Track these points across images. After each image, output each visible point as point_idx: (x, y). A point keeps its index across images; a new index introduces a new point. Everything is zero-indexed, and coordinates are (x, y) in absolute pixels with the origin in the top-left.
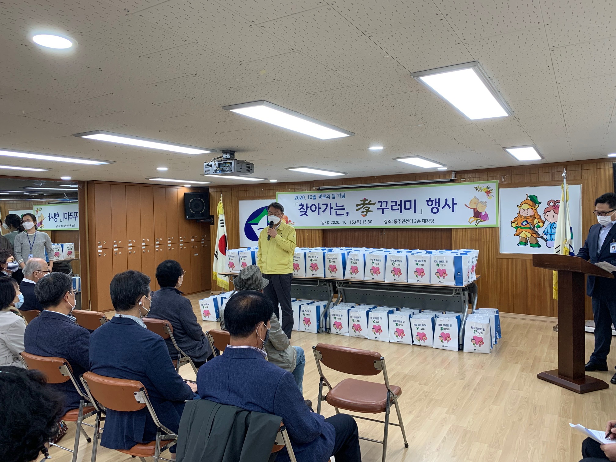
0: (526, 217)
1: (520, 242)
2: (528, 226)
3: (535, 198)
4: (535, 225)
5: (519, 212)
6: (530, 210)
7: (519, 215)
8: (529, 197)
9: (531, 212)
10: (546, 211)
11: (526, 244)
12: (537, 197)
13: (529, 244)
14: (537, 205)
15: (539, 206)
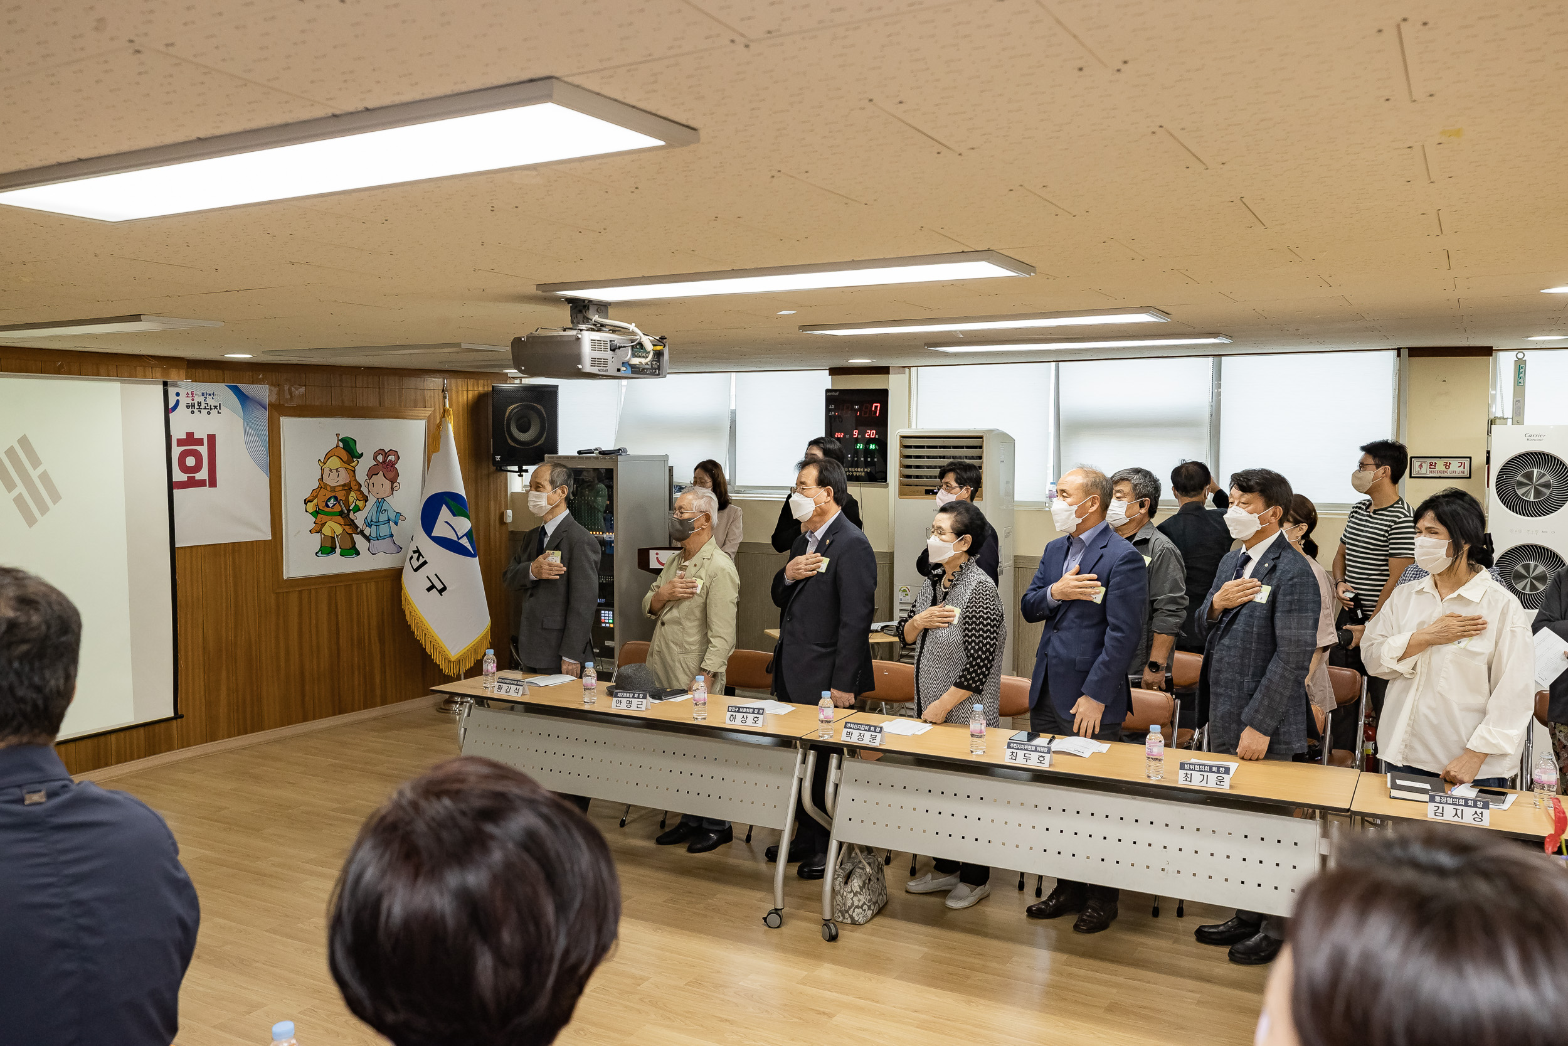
0: (335, 487)
1: (321, 547)
2: (338, 509)
3: (351, 444)
4: (350, 507)
5: (322, 476)
6: (342, 472)
7: (321, 483)
8: (342, 440)
9: (343, 478)
10: (372, 473)
11: (333, 550)
12: (355, 441)
13: (338, 550)
14: (355, 459)
15: (358, 462)
